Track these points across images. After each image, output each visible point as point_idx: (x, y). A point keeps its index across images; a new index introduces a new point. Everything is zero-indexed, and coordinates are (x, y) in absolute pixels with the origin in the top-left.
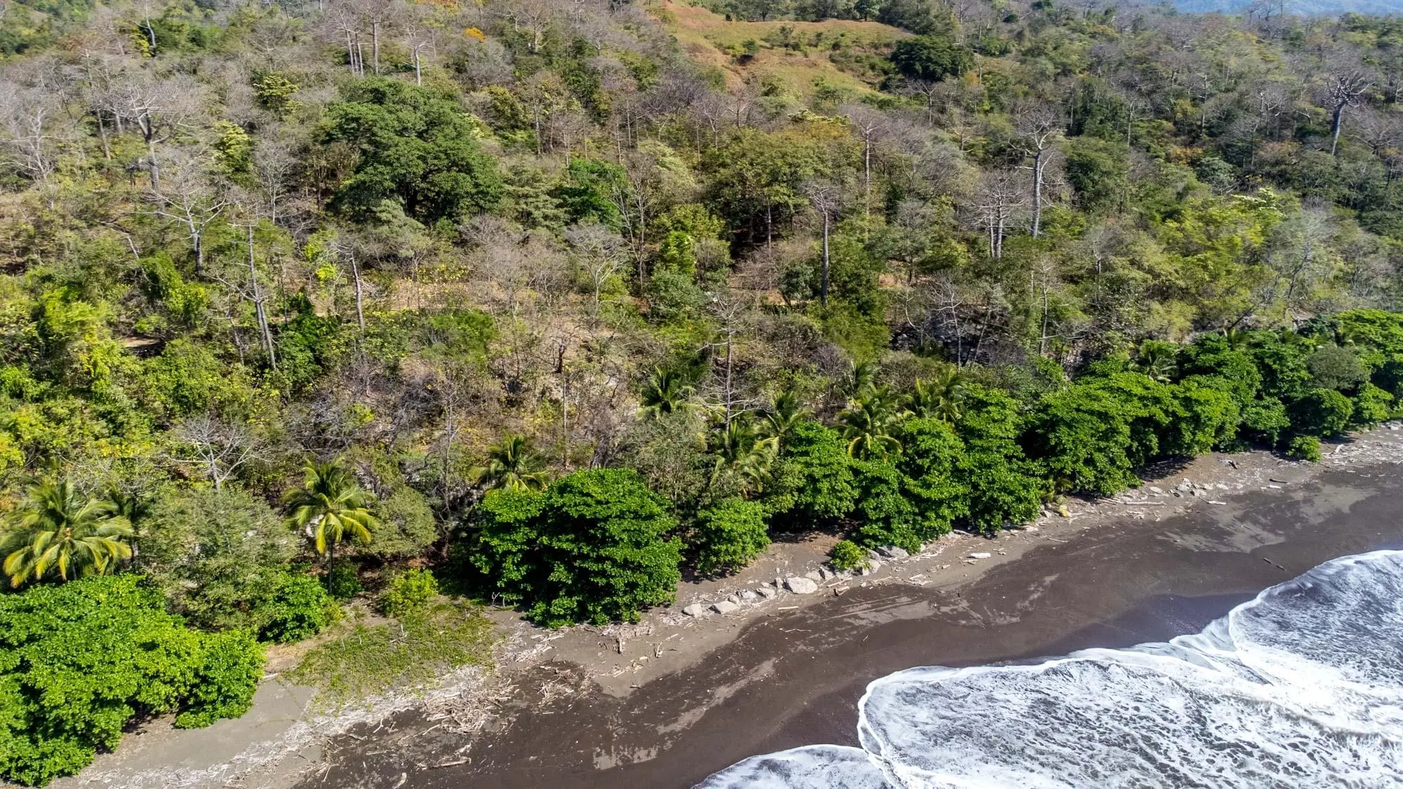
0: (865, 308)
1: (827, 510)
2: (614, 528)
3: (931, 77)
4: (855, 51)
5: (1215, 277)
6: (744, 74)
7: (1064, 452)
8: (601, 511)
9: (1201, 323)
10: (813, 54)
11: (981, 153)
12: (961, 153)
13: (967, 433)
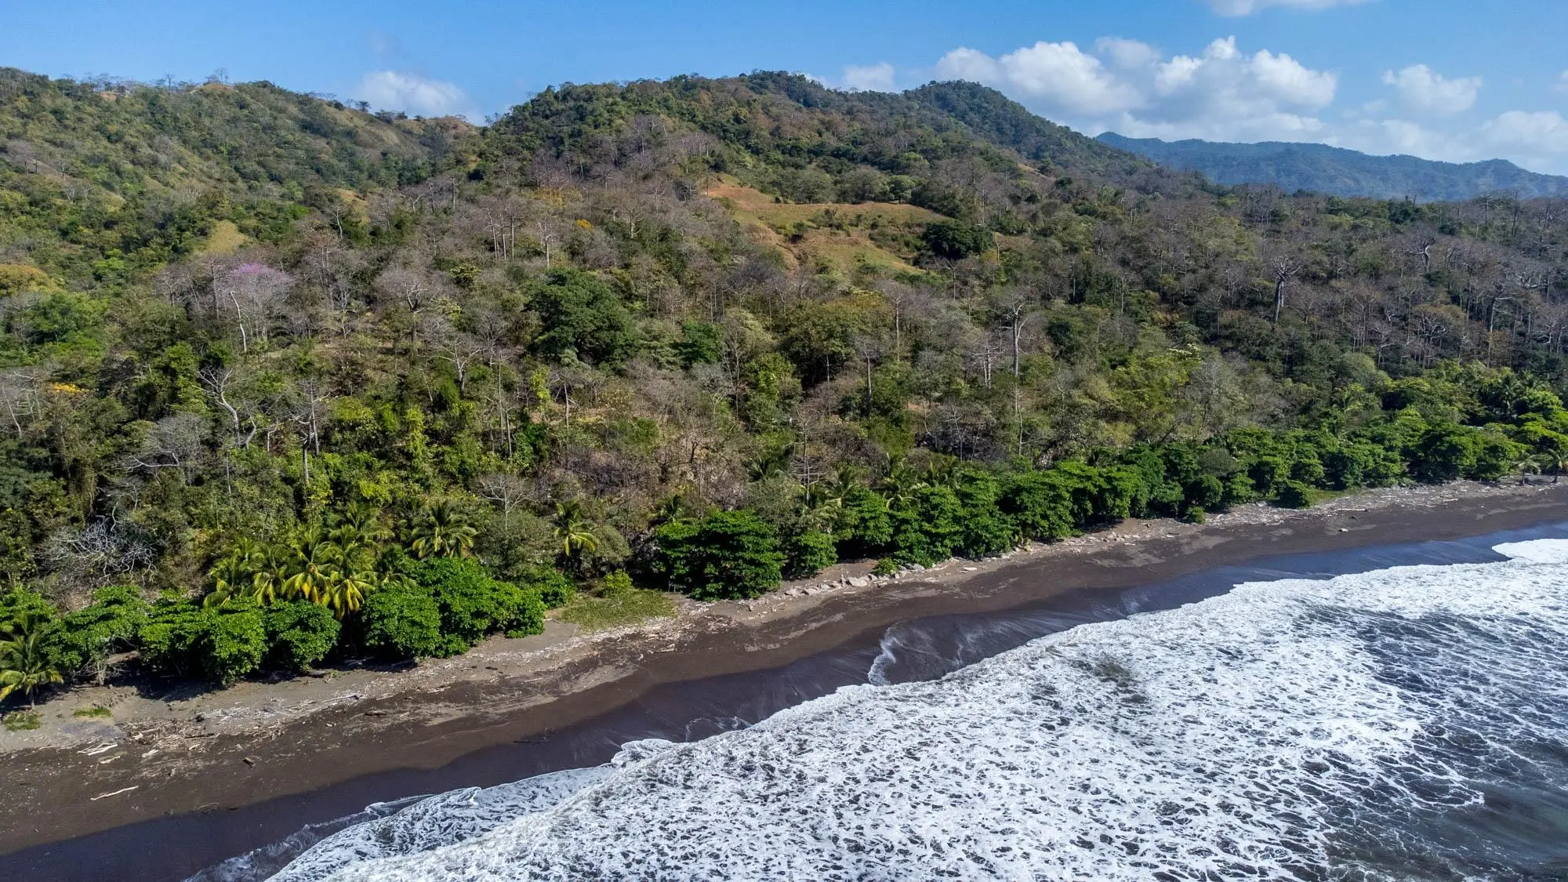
0: (897, 421)
1: (873, 540)
2: (744, 539)
3: (955, 255)
4: (891, 231)
5: (1150, 406)
6: (796, 251)
7: (1026, 508)
8: (736, 530)
9: (1139, 435)
10: (855, 233)
11: (984, 318)
12: (970, 318)
13: (964, 496)
